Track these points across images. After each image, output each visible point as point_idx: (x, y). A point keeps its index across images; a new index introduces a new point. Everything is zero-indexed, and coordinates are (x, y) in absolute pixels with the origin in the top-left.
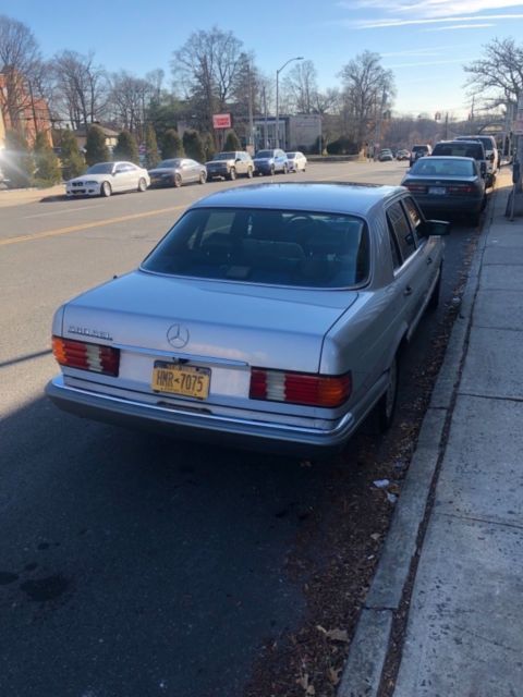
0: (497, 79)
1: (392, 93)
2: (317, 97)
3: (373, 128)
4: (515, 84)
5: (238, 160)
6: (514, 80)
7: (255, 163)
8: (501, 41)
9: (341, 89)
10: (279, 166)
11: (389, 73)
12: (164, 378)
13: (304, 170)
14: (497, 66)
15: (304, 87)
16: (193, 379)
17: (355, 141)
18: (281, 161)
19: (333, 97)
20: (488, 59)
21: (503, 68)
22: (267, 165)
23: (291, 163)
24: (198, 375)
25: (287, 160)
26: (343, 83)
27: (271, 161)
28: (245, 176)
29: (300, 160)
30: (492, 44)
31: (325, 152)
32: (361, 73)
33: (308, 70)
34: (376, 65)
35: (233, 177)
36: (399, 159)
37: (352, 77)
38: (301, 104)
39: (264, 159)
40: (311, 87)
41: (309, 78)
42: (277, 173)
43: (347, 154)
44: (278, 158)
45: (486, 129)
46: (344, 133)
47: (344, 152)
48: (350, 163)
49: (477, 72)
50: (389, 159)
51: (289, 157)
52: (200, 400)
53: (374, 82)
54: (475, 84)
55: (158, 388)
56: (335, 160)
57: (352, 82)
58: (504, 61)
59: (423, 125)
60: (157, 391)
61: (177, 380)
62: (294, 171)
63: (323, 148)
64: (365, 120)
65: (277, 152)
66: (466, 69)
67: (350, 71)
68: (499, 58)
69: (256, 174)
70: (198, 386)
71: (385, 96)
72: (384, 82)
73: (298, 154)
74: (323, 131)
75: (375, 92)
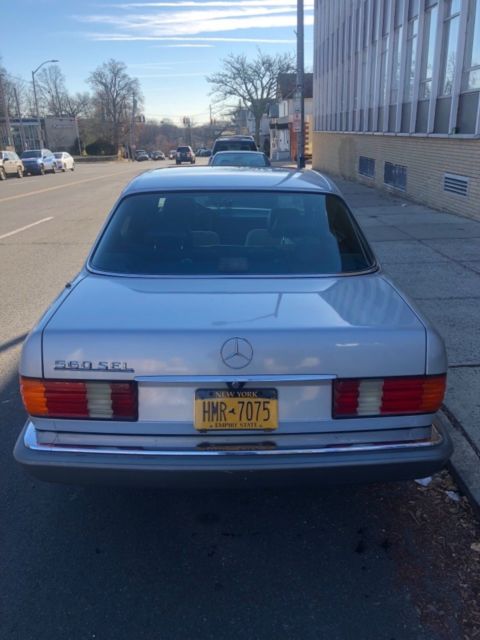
0: (235, 90)
1: (140, 99)
2: (69, 102)
3: (127, 131)
4: (250, 95)
5: (6, 159)
6: (248, 91)
7: (23, 162)
8: (236, 56)
9: (92, 94)
10: (48, 166)
11: (135, 81)
12: (213, 411)
13: (72, 170)
14: (234, 78)
15: (54, 90)
16: (256, 406)
17: (112, 143)
18: (50, 160)
19: (84, 101)
20: (226, 72)
21: (239, 80)
22: (37, 165)
23: (59, 162)
24: (261, 400)
25: (55, 160)
26: (93, 88)
27: (40, 161)
28: (15, 175)
29: (67, 159)
30: (229, 59)
31: (85, 153)
32: (109, 80)
33: (55, 75)
34: (123, 72)
35: (3, 178)
36: (155, 159)
37: (102, 83)
38: (53, 107)
39: (32, 159)
40: (60, 90)
41: (58, 81)
42: (47, 172)
43: (106, 154)
44: (46, 158)
45: (223, 133)
46: (101, 135)
47: (103, 152)
48: (111, 163)
49: (218, 82)
50: (146, 159)
51: (57, 157)
52: (269, 432)
53: (122, 89)
54: (219, 93)
55: (207, 425)
56: (95, 160)
57: (101, 88)
58: (239, 74)
59: (167, 129)
60: (205, 430)
61: (232, 411)
62: (64, 171)
63: (82, 149)
64: (119, 124)
65: (44, 152)
66: (209, 80)
67: (98, 77)
68: (234, 71)
69: (25, 174)
70: (263, 414)
71: (135, 102)
72: (131, 88)
73: (64, 154)
74: (80, 134)
75: (124, 98)
